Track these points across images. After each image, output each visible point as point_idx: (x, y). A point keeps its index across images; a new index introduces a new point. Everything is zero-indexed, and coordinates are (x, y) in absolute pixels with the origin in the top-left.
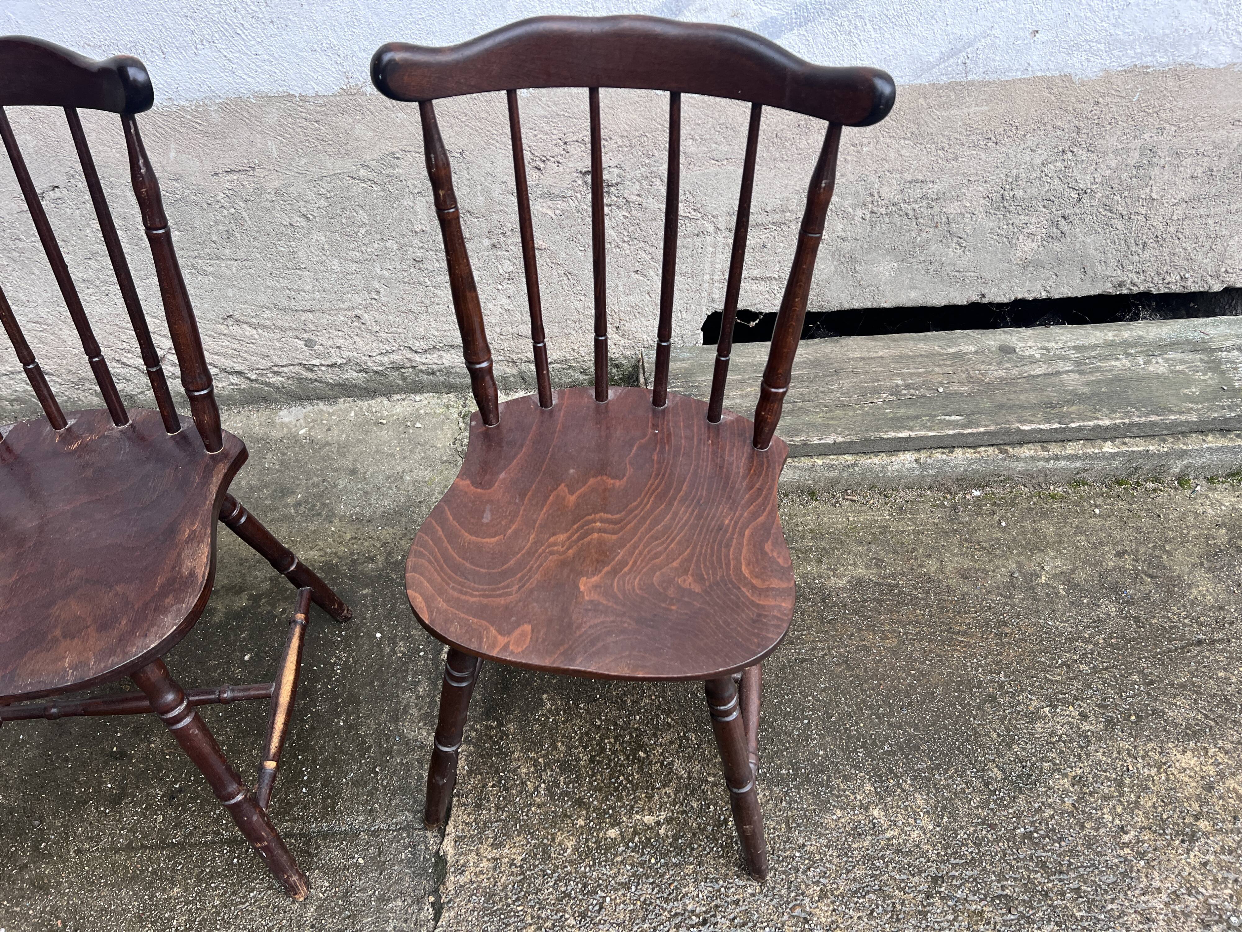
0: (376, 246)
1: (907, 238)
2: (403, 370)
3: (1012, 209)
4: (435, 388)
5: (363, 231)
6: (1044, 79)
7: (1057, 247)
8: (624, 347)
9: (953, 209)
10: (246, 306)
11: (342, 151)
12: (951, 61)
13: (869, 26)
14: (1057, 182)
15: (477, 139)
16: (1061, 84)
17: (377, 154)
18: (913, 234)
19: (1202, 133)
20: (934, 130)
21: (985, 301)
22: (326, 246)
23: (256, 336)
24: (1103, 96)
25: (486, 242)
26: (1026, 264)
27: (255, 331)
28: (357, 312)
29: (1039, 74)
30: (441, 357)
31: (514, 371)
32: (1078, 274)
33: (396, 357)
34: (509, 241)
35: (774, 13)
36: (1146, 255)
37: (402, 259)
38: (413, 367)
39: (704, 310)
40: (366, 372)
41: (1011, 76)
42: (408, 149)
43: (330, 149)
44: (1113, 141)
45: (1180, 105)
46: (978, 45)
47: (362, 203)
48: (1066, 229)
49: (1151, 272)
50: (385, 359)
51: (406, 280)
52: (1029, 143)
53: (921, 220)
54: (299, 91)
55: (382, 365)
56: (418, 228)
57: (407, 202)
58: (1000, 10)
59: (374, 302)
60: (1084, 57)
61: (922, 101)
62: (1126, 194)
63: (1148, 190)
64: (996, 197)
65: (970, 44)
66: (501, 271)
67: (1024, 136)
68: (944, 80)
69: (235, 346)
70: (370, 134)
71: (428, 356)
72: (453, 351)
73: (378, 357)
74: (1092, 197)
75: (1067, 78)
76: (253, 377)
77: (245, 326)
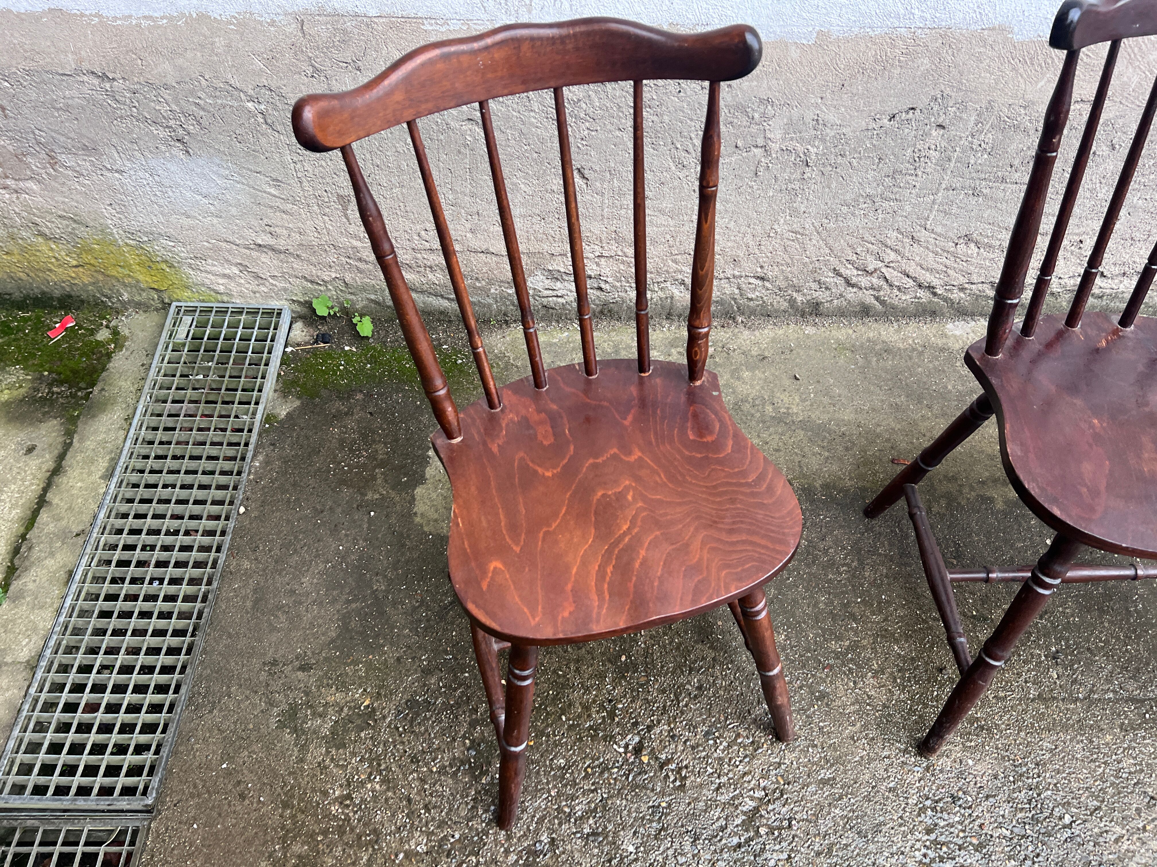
23: (975, 255)
27: (977, 249)
69: (948, 262)
76: (940, 292)
77: (972, 245)
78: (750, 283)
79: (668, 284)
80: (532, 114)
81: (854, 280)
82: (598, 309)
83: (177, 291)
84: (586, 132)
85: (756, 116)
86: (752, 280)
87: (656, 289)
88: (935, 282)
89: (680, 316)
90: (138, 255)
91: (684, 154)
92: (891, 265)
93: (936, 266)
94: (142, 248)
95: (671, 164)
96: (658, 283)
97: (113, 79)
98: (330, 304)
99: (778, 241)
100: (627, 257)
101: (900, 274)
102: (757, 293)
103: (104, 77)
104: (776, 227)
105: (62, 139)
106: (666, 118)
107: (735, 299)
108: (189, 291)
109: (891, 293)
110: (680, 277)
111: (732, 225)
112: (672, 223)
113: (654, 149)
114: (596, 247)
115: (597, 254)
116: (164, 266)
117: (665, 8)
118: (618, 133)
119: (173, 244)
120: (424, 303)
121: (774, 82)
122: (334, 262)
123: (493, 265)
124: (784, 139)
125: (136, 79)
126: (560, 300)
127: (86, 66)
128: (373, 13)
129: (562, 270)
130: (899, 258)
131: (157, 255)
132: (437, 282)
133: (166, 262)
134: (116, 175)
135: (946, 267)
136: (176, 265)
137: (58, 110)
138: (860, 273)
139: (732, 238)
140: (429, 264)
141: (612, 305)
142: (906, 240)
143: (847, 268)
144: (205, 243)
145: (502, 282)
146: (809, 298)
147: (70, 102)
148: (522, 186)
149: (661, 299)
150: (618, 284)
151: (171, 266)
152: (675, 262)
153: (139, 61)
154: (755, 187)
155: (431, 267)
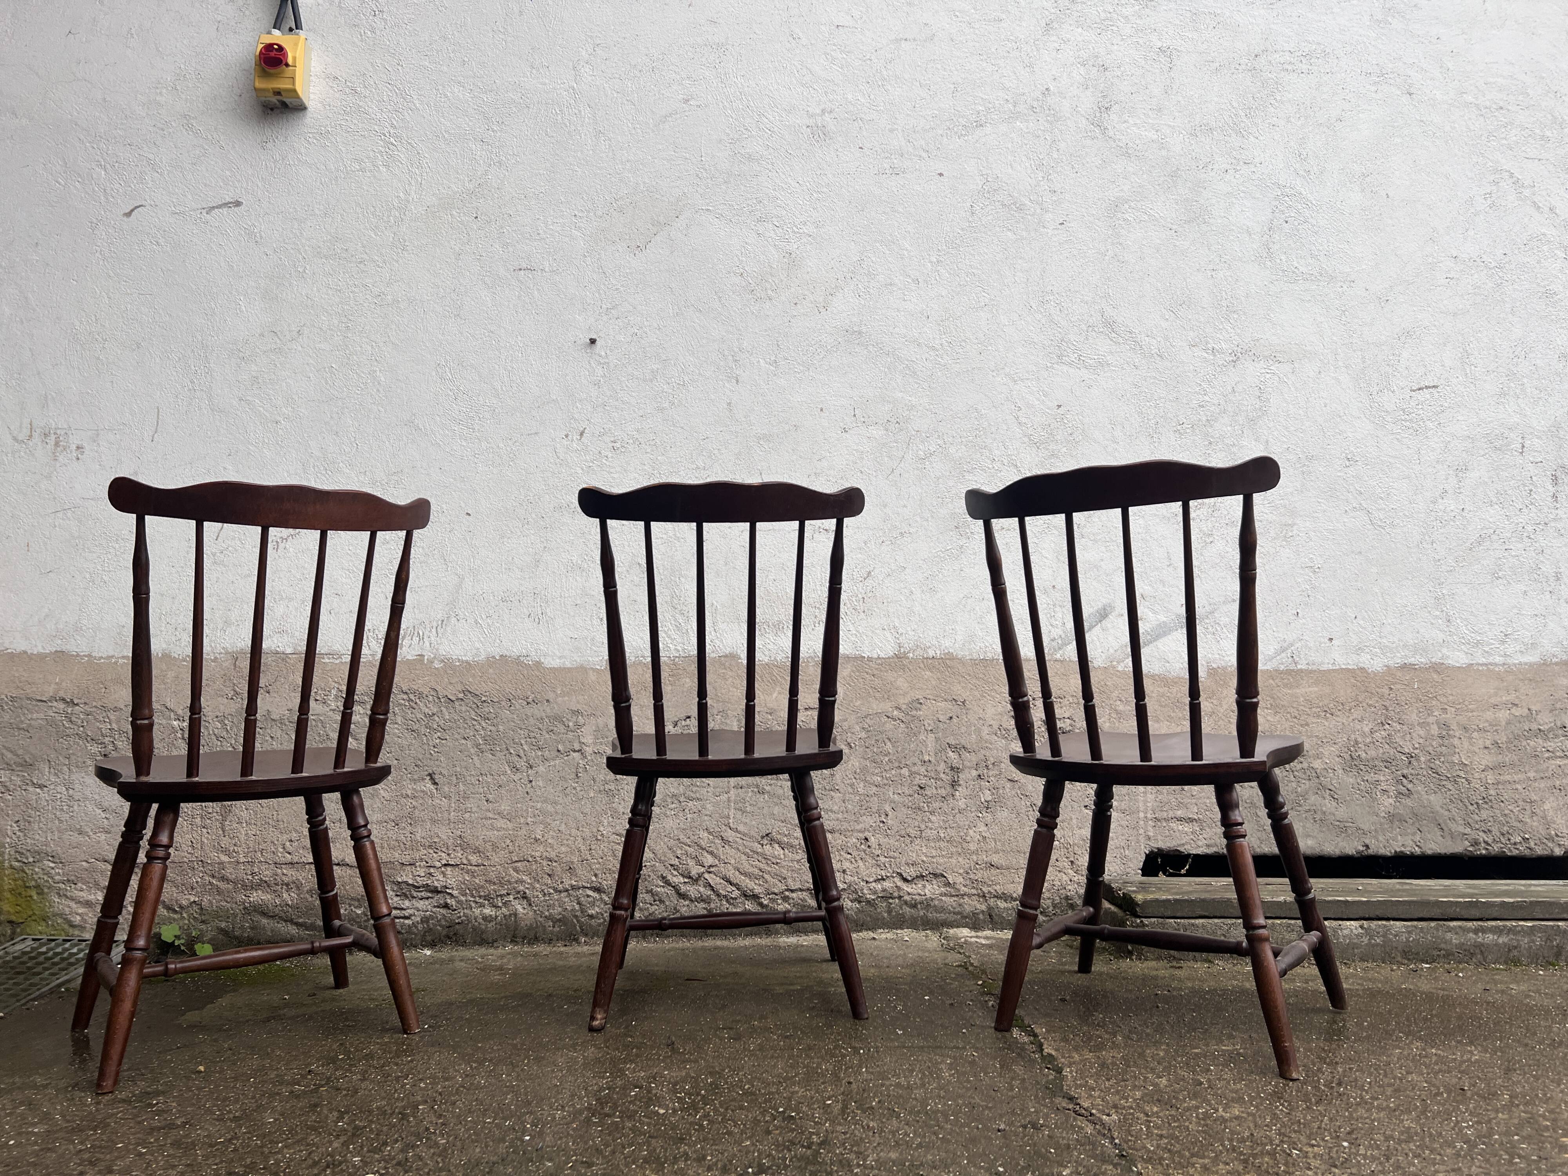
0: (893, 772)
1: (1290, 789)
2: (891, 901)
3: (1362, 767)
4: (915, 924)
5: (887, 759)
6: (1348, 670)
7: (1408, 802)
8: (1078, 883)
9: (1317, 764)
10: (784, 824)
11: (886, 696)
12: (1283, 655)
13: (1225, 630)
14: (1387, 746)
15: (976, 693)
16: (1360, 674)
17: (908, 699)
18: (1294, 785)
19: (1475, 714)
20: (1285, 703)
21: (1370, 852)
22: (858, 770)
23: (782, 856)
24: (1393, 684)
25: (974, 773)
26: (1392, 817)
27: (782, 851)
28: (867, 834)
29: (1344, 667)
30: (924, 886)
31: (984, 907)
32: (1439, 833)
33: (887, 884)
34: (991, 773)
35: (1165, 619)
36: (1484, 814)
37: (911, 785)
38: (900, 897)
39: (1142, 847)
40: (860, 902)
41: (1325, 667)
42: (929, 697)
43: (877, 695)
44: (1414, 716)
45: (1449, 692)
46: (1297, 645)
47: (891, 736)
48: (1410, 786)
49: (1495, 831)
50: (879, 887)
51: (910, 804)
52: (1355, 716)
53: (1296, 773)
54: (869, 654)
55: (875, 893)
56: (927, 758)
57: (922, 737)
58: (1304, 624)
59: (881, 825)
60: (1369, 657)
61: (1271, 681)
62: (1442, 759)
63: (1457, 756)
64: (1347, 757)
65: (1292, 645)
66: (983, 800)
67: (1350, 710)
68: (1282, 667)
69: (762, 866)
70: (906, 685)
71: (914, 886)
72: (934, 882)
73: (874, 884)
74: (1418, 760)
75: (1362, 669)
76: (765, 902)
77: (776, 846)
78: (588, 896)
79: (511, 898)
80: (396, 726)
81: (683, 889)
82: (444, 933)
83: (33, 923)
84: (438, 741)
85: (571, 724)
86: (590, 893)
87: (500, 904)
88: (758, 890)
89: (524, 938)
90: (15, 880)
91: (516, 758)
92: (712, 869)
93: (751, 870)
94: (23, 871)
95: (507, 768)
96: (501, 896)
97: (77, 705)
98: (178, 933)
99: (606, 844)
100: (471, 865)
101: (722, 881)
102: (597, 909)
103: (72, 703)
104: (601, 829)
105: (9, 755)
106: (501, 728)
107: (576, 917)
108: (44, 924)
109: (721, 905)
110: (521, 888)
111: (563, 827)
112: (510, 825)
113: (493, 755)
114: (443, 854)
115: (444, 862)
116: (34, 893)
117: (497, 645)
118: (463, 741)
119: (52, 865)
120: (272, 931)
121: (581, 697)
122: (197, 882)
123: (346, 880)
124: (595, 744)
125: (94, 704)
126: (407, 921)
127: (61, 694)
128: (289, 651)
129: (410, 882)
130: (717, 862)
131: (33, 879)
132: (290, 903)
133: (37, 887)
134: (38, 790)
135: (761, 870)
136: (46, 890)
137: (19, 729)
138: (686, 880)
139: (565, 842)
140: (286, 879)
141: (457, 926)
142: (717, 841)
143: (675, 876)
144: (84, 863)
145: (352, 899)
146: (646, 913)
147: (33, 722)
148: (382, 792)
149: (505, 916)
150: (463, 899)
151: (41, 893)
152: (516, 870)
153: (104, 690)
154: (578, 789)
155: (287, 885)
